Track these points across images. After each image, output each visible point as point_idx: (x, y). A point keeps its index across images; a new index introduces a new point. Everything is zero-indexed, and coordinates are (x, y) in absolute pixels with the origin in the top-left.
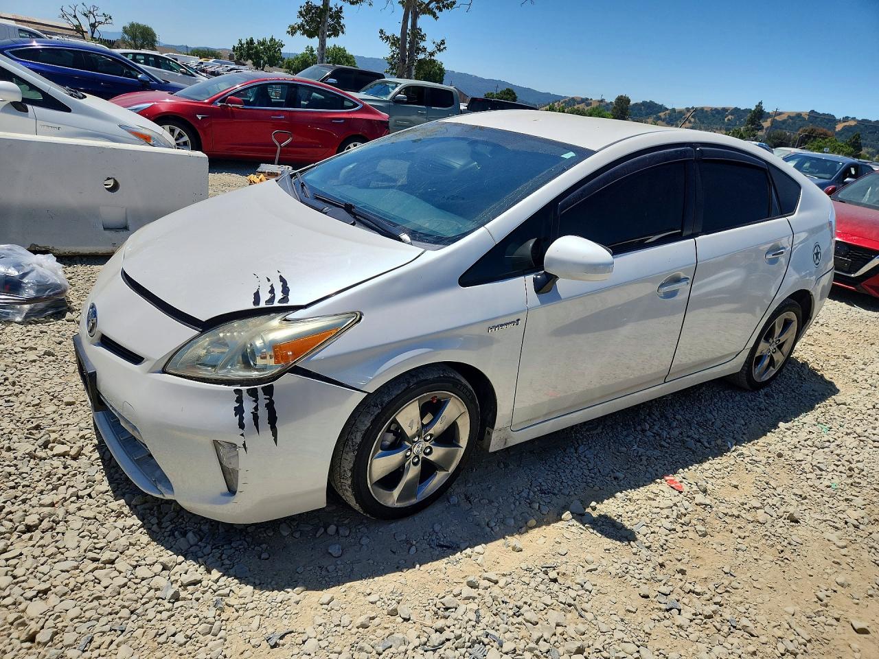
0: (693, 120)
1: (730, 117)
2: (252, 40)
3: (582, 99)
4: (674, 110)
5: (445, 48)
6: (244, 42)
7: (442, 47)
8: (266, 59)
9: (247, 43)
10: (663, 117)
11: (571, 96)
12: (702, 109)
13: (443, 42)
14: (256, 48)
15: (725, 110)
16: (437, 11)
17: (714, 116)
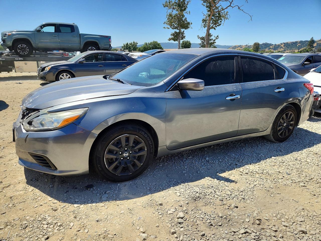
0: (284, 47)
1: (299, 44)
2: (127, 43)
3: (239, 46)
4: (276, 45)
5: (218, 38)
6: (125, 44)
7: (217, 38)
8: (132, 49)
9: (126, 45)
10: (272, 48)
11: (234, 45)
12: (287, 43)
13: (218, 36)
14: (129, 46)
15: (296, 42)
16: (215, 27)
17: (292, 45)
